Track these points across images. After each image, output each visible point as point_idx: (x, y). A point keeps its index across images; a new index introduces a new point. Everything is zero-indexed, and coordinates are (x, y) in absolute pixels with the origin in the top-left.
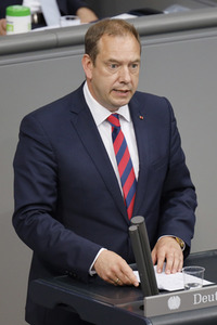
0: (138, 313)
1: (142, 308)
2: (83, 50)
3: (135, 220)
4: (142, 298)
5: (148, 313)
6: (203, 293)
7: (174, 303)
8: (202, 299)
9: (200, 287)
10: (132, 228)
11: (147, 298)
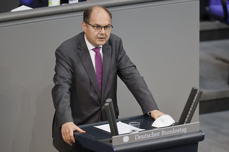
0: (109, 144)
1: (111, 141)
2: (83, 14)
3: (107, 100)
4: (111, 137)
5: (114, 144)
6: (139, 134)
7: (126, 139)
8: (139, 137)
9: (138, 132)
10: (107, 104)
11: (113, 137)
